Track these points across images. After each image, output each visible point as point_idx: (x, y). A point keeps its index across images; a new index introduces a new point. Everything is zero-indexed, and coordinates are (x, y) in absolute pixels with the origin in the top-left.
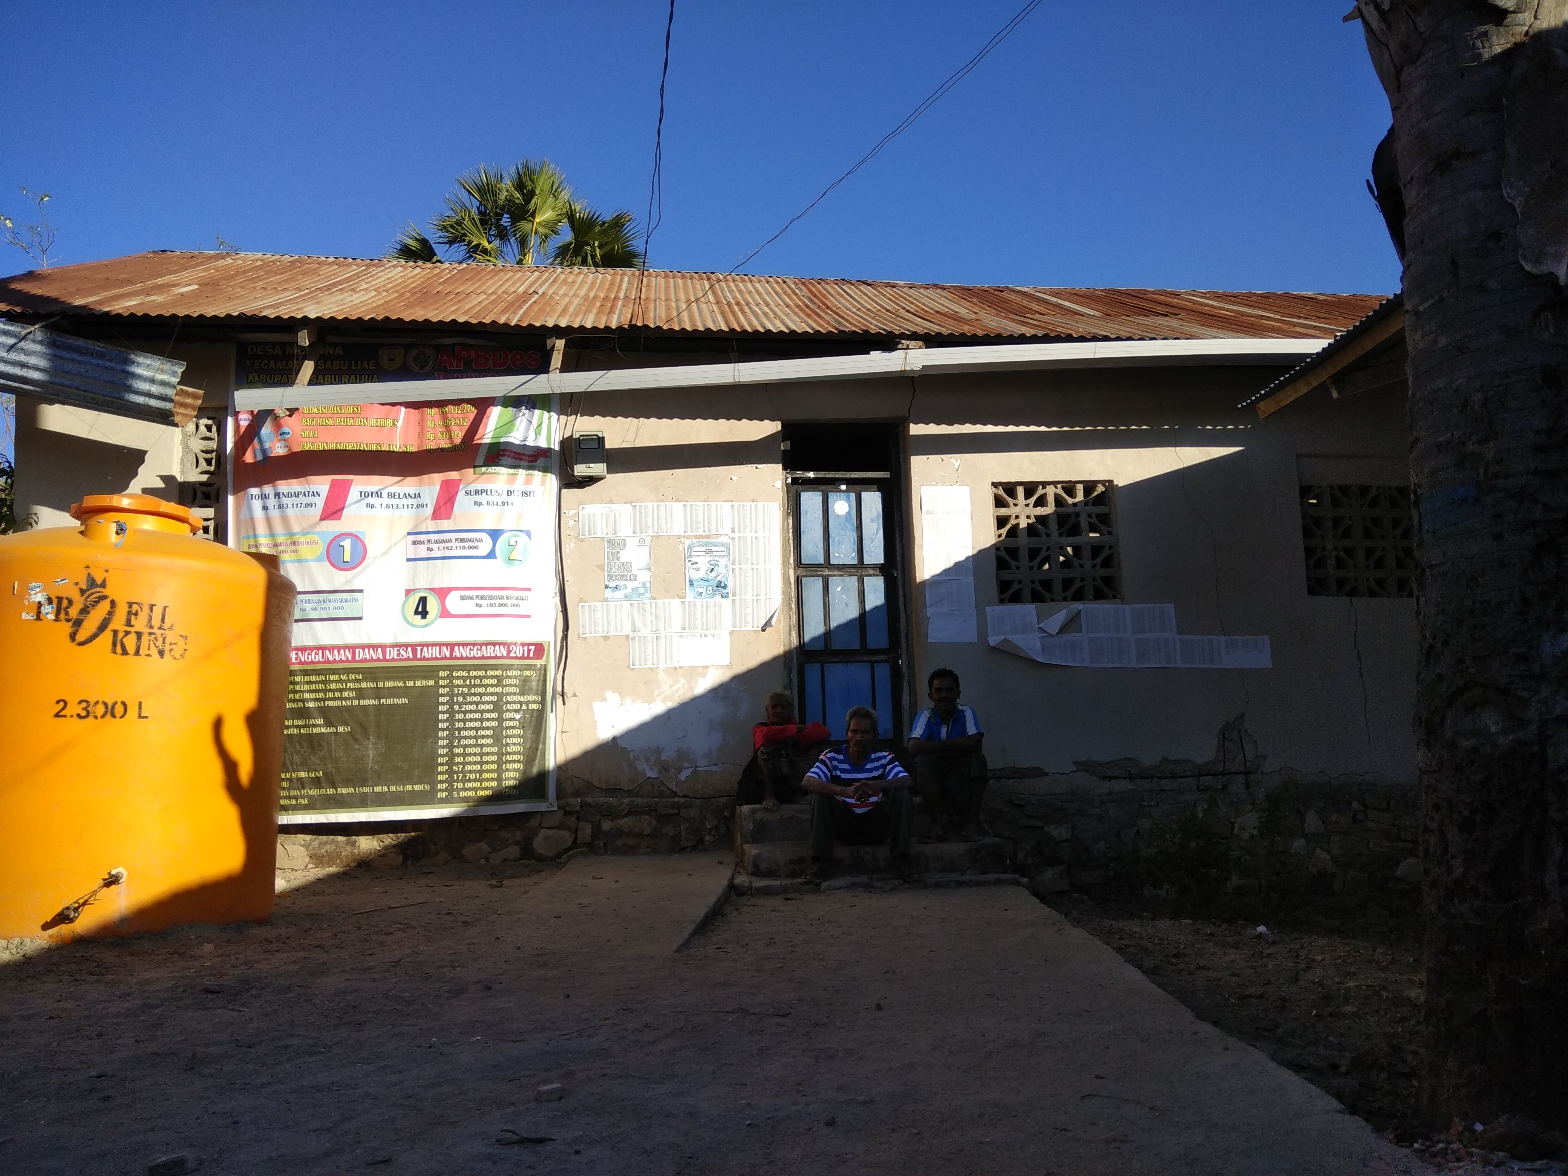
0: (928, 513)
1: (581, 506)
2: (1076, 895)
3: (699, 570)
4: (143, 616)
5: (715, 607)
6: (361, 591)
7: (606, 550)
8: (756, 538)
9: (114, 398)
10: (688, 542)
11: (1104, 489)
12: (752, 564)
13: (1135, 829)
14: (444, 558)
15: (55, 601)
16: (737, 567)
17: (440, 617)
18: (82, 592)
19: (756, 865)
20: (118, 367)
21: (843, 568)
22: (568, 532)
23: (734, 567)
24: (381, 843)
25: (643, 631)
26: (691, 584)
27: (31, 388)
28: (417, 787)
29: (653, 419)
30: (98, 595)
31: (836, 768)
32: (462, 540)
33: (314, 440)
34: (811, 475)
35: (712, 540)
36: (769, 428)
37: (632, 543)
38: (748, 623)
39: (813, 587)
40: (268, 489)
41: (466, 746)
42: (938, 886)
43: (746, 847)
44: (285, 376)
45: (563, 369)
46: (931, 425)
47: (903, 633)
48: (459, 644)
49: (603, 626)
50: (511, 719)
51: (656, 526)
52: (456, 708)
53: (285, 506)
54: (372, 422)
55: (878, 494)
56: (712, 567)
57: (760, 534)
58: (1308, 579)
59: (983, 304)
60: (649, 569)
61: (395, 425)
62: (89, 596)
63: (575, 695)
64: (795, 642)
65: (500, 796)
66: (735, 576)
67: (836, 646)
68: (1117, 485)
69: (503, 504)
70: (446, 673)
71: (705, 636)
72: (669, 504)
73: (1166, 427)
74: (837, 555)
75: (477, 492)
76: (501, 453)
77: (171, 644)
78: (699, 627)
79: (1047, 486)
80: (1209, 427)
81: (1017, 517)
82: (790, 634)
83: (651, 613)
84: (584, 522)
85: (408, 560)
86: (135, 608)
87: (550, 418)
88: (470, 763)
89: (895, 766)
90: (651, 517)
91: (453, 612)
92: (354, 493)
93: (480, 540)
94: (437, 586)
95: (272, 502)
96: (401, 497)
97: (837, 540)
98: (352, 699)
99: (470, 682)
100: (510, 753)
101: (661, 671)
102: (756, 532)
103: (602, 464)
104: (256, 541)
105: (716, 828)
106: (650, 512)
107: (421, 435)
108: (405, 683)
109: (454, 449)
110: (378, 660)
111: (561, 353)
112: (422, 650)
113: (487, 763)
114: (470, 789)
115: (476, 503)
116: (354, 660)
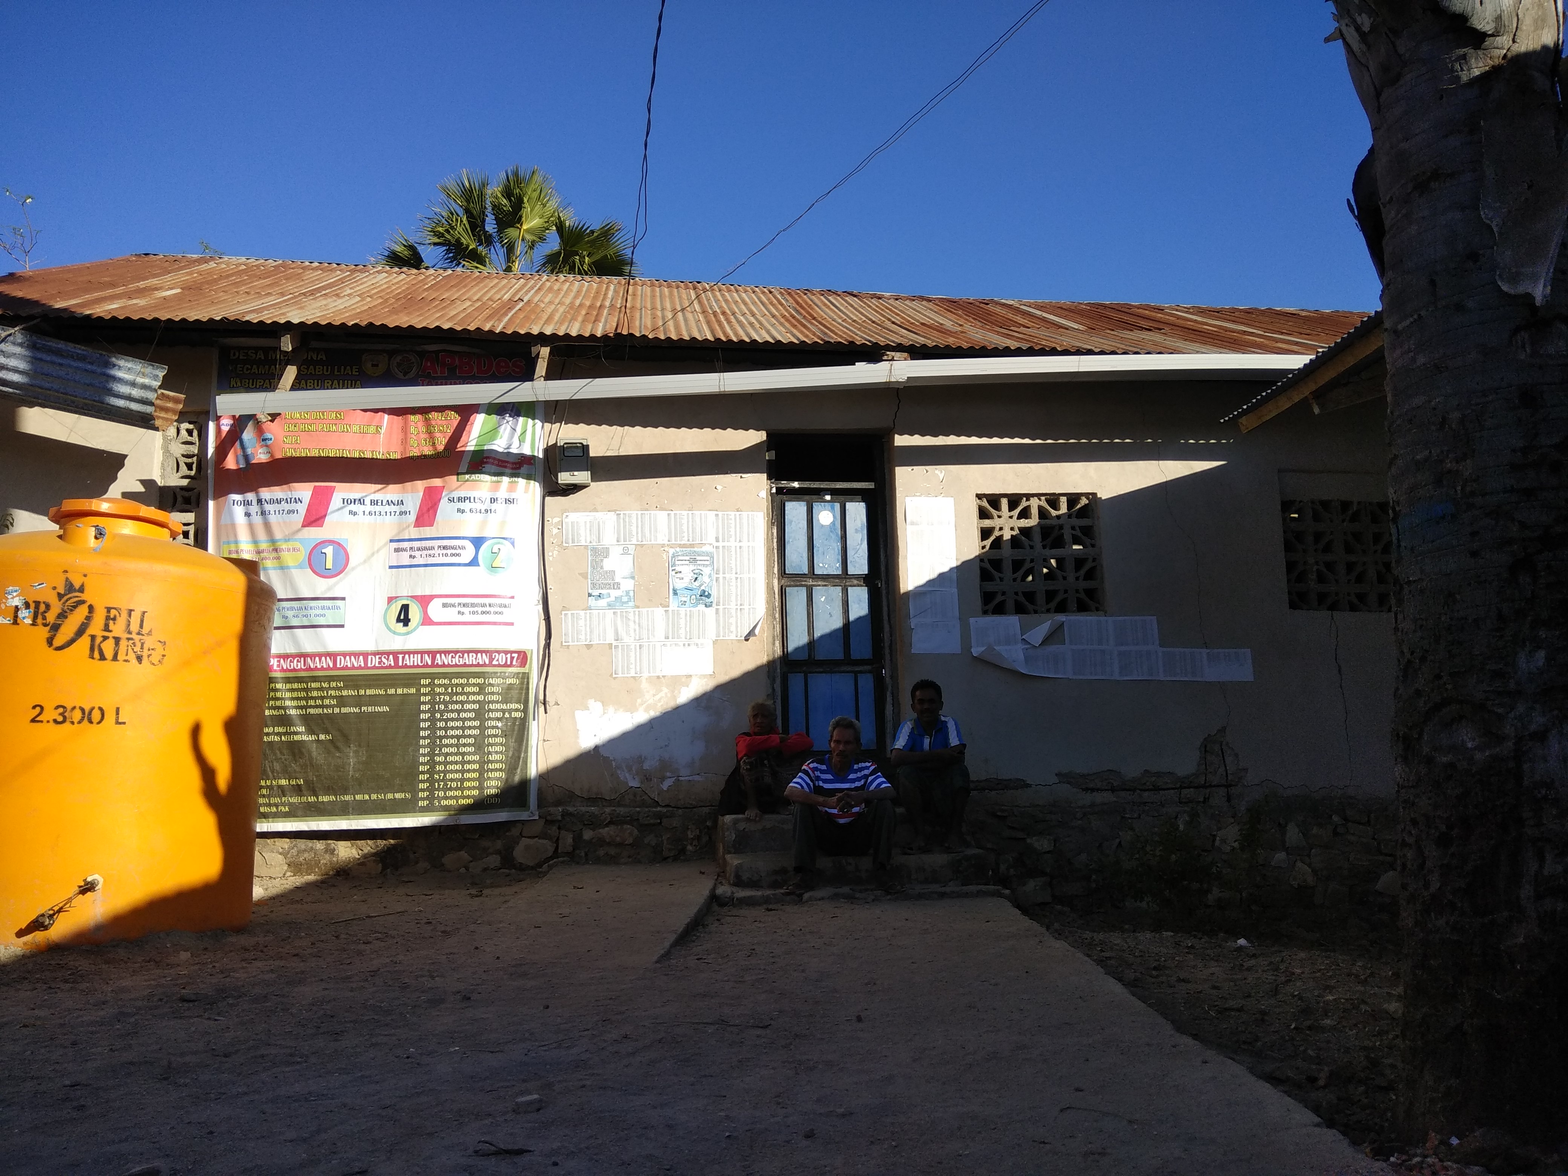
0: (912, 523)
1: (565, 514)
2: (1059, 907)
3: (683, 579)
4: (122, 621)
5: (699, 616)
6: (343, 599)
7: (590, 558)
8: (740, 547)
9: (94, 401)
10: (671, 551)
11: (1087, 502)
12: (736, 573)
13: (1118, 840)
14: (426, 565)
15: (32, 605)
16: (721, 576)
17: (422, 625)
18: (60, 596)
19: (738, 876)
20: (99, 370)
21: (827, 578)
22: (552, 539)
23: (717, 576)
24: (360, 852)
25: (627, 640)
26: (675, 593)
27: (11, 390)
28: (398, 796)
29: (637, 428)
30: (77, 599)
31: (818, 778)
32: (445, 548)
33: (296, 446)
34: (796, 485)
35: (696, 549)
36: (754, 437)
37: (616, 552)
38: (732, 632)
39: (797, 597)
40: (251, 496)
41: (447, 754)
42: (920, 897)
43: (728, 857)
44: (267, 381)
45: (548, 377)
46: (916, 436)
47: (887, 644)
48: (441, 652)
49: (586, 634)
50: (493, 727)
51: (640, 535)
52: (438, 716)
53: (267, 512)
54: (355, 428)
55: (863, 505)
56: (696, 576)
57: (745, 544)
58: (1289, 593)
59: (970, 316)
60: (633, 578)
61: (378, 432)
62: (67, 601)
63: (557, 704)
64: (778, 652)
65: (481, 805)
66: (719, 586)
67: (820, 656)
68: (1101, 498)
69: (487, 511)
70: (428, 681)
71: (689, 645)
72: (652, 512)
73: (1149, 440)
74: (821, 565)
75: (460, 499)
76: (485, 460)
77: (149, 650)
78: (683, 636)
79: (1031, 499)
80: (1191, 441)
81: (1001, 529)
82: (774, 644)
83: (635, 622)
84: (567, 530)
85: (391, 567)
86: (113, 613)
87: (534, 425)
88: (452, 772)
89: (878, 777)
90: (635, 525)
91: (435, 620)
92: (336, 501)
93: (463, 548)
94: (419, 594)
95: (254, 509)
96: (384, 504)
97: (821, 550)
98: (333, 706)
99: (452, 690)
100: (492, 762)
101: (644, 681)
102: (740, 541)
103: (586, 473)
104: (237, 547)
105: (698, 838)
106: (634, 521)
107: (405, 441)
108: (386, 691)
109: (437, 456)
110: (360, 668)
111: (546, 360)
112: (403, 658)
113: (469, 771)
114: (451, 798)
115: (459, 510)
116: (335, 667)
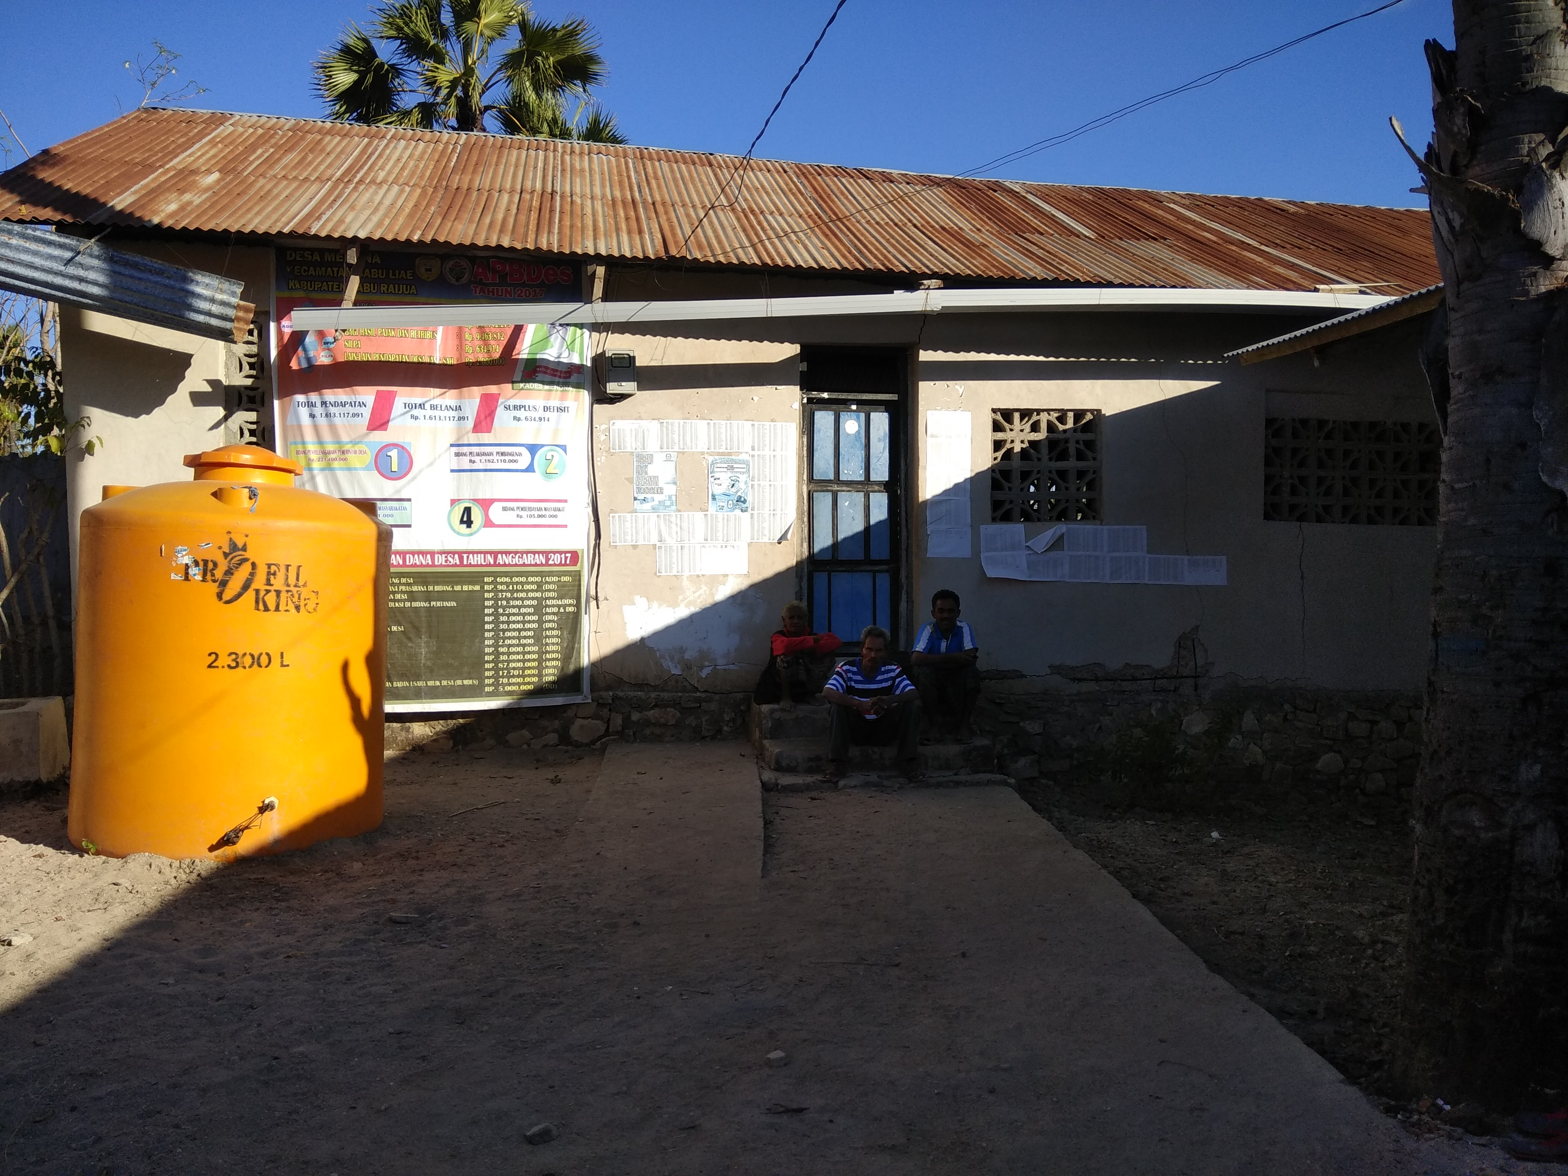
0: (932, 436)
1: (612, 422)
2: (1044, 781)
3: (721, 485)
4: (281, 575)
5: (735, 520)
6: (409, 500)
7: (635, 464)
8: (774, 456)
9: (175, 315)
10: (711, 459)
11: (1092, 417)
12: (770, 481)
13: (1098, 725)
14: (486, 470)
15: (201, 564)
16: (756, 483)
17: (484, 527)
18: (226, 555)
19: (777, 762)
20: (177, 285)
21: (851, 484)
22: (600, 445)
23: (753, 483)
24: (433, 730)
25: (670, 541)
26: (714, 498)
27: (91, 302)
28: (466, 682)
29: (679, 338)
30: (241, 557)
31: (850, 679)
32: (503, 454)
33: (358, 351)
34: (825, 395)
35: (733, 457)
36: (790, 350)
37: (659, 458)
38: (765, 535)
39: (823, 501)
40: (314, 397)
41: (509, 646)
42: (939, 785)
43: (766, 742)
44: (325, 283)
45: (606, 298)
46: (939, 352)
47: (904, 547)
48: (502, 553)
49: (632, 535)
50: (550, 621)
51: (681, 443)
52: (501, 611)
53: (332, 415)
54: (413, 334)
55: (886, 415)
56: (733, 482)
57: (778, 453)
58: (1265, 504)
59: (983, 214)
60: (675, 483)
61: (434, 337)
62: (232, 559)
63: (606, 599)
64: (806, 554)
65: (540, 691)
66: (754, 492)
67: (843, 556)
68: (1104, 415)
69: (540, 419)
70: (491, 579)
71: (726, 547)
72: (693, 421)
73: (1153, 360)
74: (846, 472)
75: (515, 407)
76: (538, 369)
77: (305, 600)
78: (720, 538)
79: (1041, 413)
80: (1191, 362)
81: (1012, 441)
82: (802, 546)
83: (677, 525)
84: (614, 437)
85: (452, 471)
86: (273, 568)
87: (582, 334)
88: (514, 661)
89: (903, 680)
90: (677, 433)
91: (496, 522)
92: (398, 405)
93: (520, 454)
94: (480, 497)
95: (319, 410)
96: (443, 409)
97: (846, 457)
98: (404, 601)
99: (513, 587)
100: (549, 652)
101: (685, 579)
102: (774, 450)
103: (633, 383)
104: (304, 447)
105: (733, 720)
106: (676, 429)
107: (460, 347)
108: (453, 587)
109: (492, 363)
110: (428, 565)
111: (602, 281)
112: (468, 557)
113: (529, 660)
114: (514, 684)
115: (515, 418)
116: (404, 565)
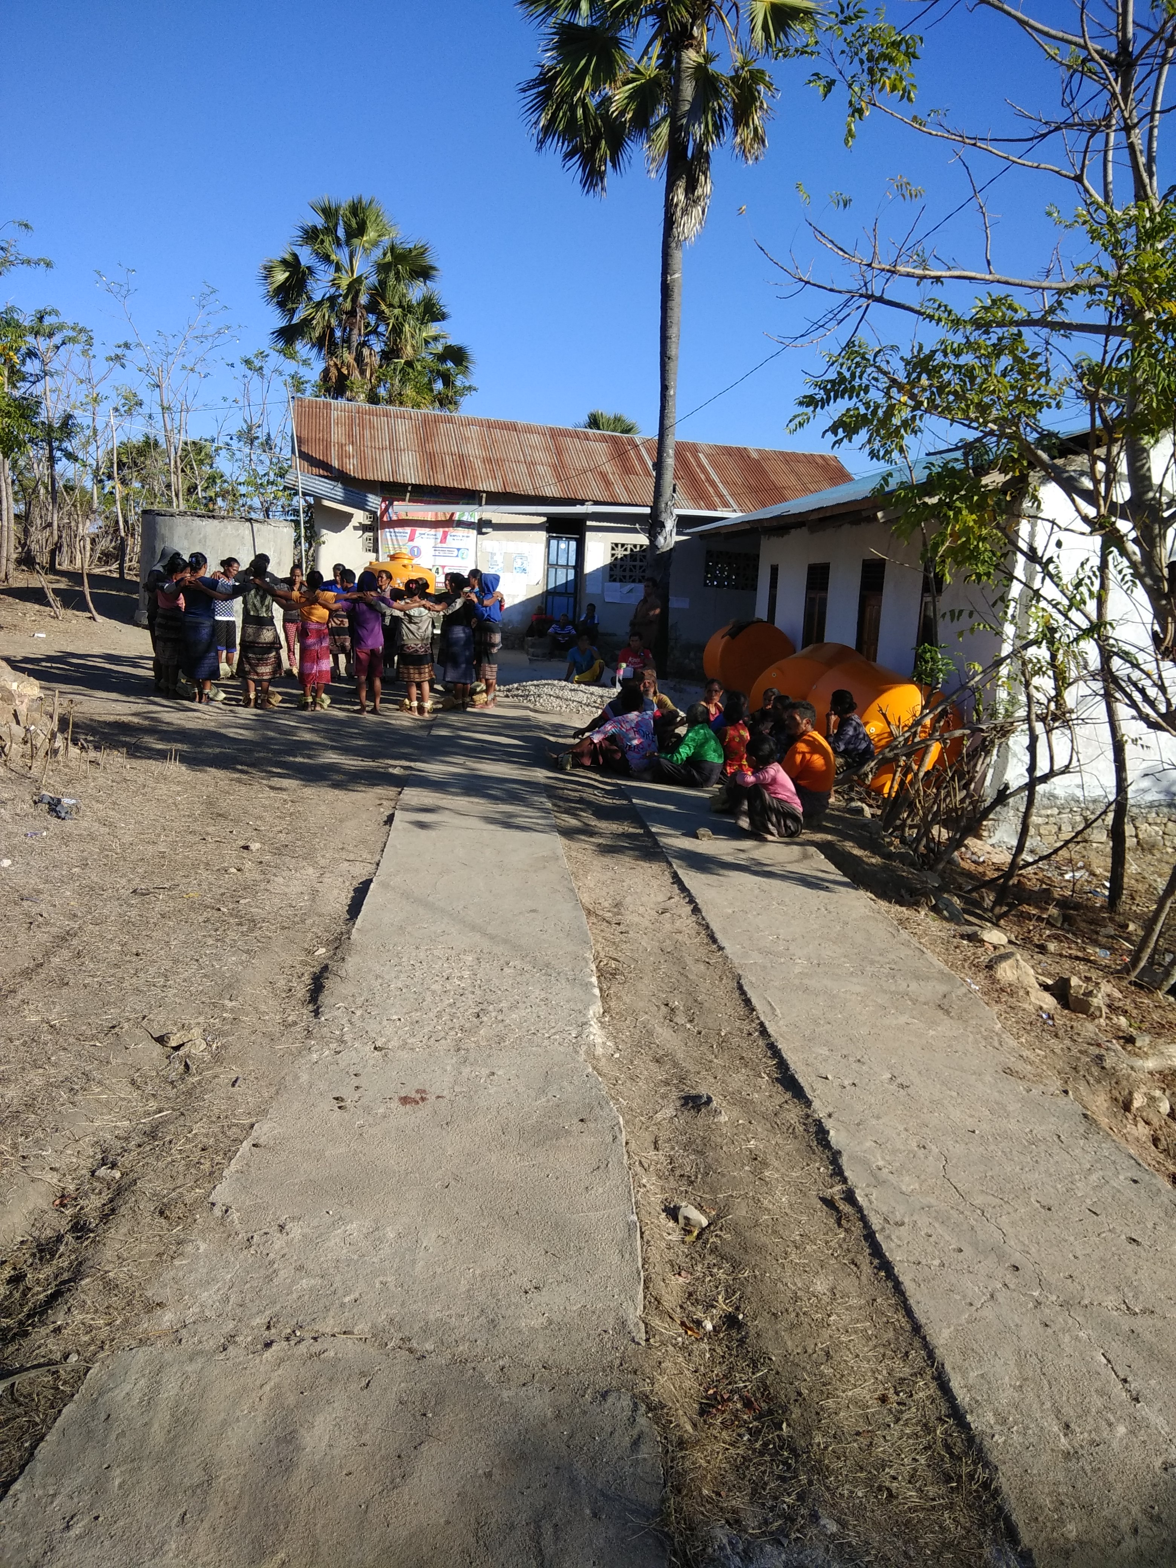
0: (590, 551)
1: (483, 541)
3: (518, 564)
5: (522, 576)
7: (490, 556)
8: (536, 555)
10: (515, 555)
11: (646, 547)
12: (535, 564)
14: (444, 556)
16: (530, 564)
20: (363, 497)
21: (562, 566)
22: (479, 545)
26: (516, 569)
29: (507, 514)
32: (449, 551)
34: (554, 535)
35: (522, 555)
36: (544, 521)
37: (498, 552)
38: (532, 583)
39: (552, 571)
40: (392, 530)
45: (486, 504)
46: (594, 522)
47: (579, 589)
51: (505, 549)
53: (397, 536)
55: (575, 543)
56: (522, 564)
60: (503, 563)
61: (428, 512)
64: (545, 590)
66: (529, 567)
67: (558, 591)
69: (461, 540)
72: (511, 541)
74: (560, 562)
75: (453, 536)
76: (461, 524)
78: (517, 582)
79: (628, 545)
81: (618, 554)
82: (544, 587)
84: (484, 546)
85: (433, 556)
87: (475, 514)
93: (455, 551)
94: (442, 564)
97: (561, 556)
103: (490, 529)
105: (519, 643)
106: (504, 544)
107: (436, 516)
109: (446, 522)
111: (485, 499)
115: (453, 539)
